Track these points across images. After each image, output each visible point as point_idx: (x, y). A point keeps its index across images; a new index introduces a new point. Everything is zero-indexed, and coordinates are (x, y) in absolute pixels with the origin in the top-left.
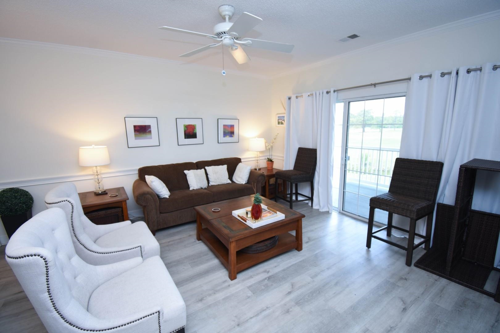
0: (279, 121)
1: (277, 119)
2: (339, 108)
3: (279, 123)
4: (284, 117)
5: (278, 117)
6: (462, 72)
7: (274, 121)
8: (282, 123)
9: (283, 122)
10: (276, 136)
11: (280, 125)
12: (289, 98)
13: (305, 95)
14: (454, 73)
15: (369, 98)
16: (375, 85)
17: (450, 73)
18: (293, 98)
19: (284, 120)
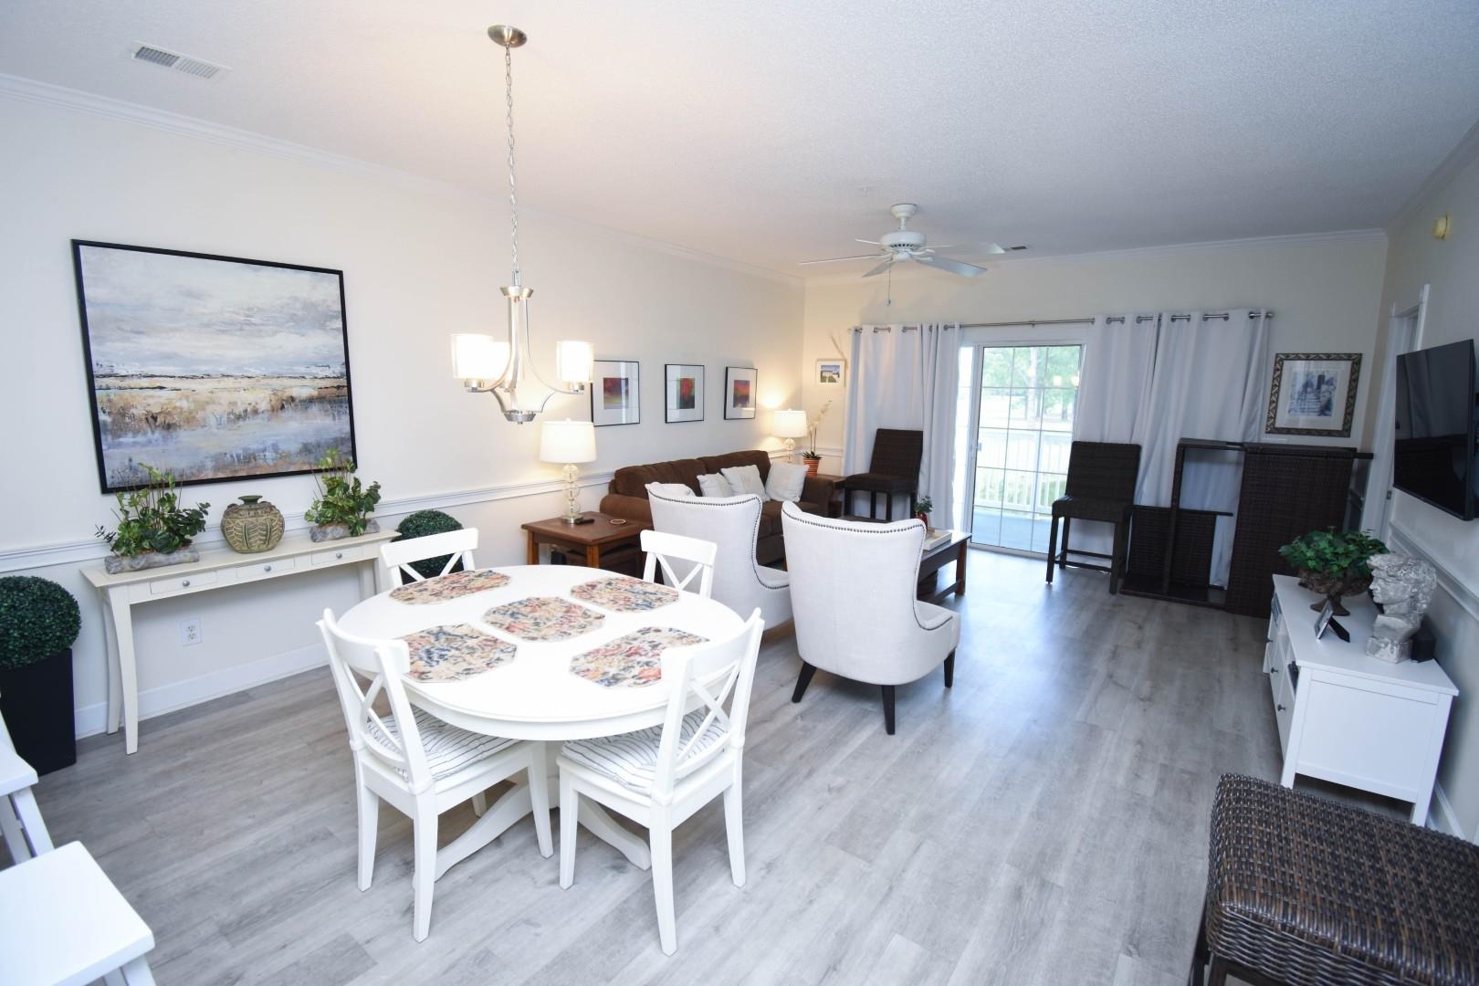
0: (824, 375)
1: (819, 370)
2: (966, 355)
3: (823, 379)
4: (838, 366)
5: (822, 366)
6: (1165, 320)
7: (810, 374)
8: (832, 380)
9: (835, 377)
10: (827, 405)
11: (827, 384)
12: (858, 331)
13: (896, 329)
14: (1156, 320)
15: (1022, 344)
16: (1032, 324)
17: (1150, 319)
18: (867, 331)
19: (838, 374)
